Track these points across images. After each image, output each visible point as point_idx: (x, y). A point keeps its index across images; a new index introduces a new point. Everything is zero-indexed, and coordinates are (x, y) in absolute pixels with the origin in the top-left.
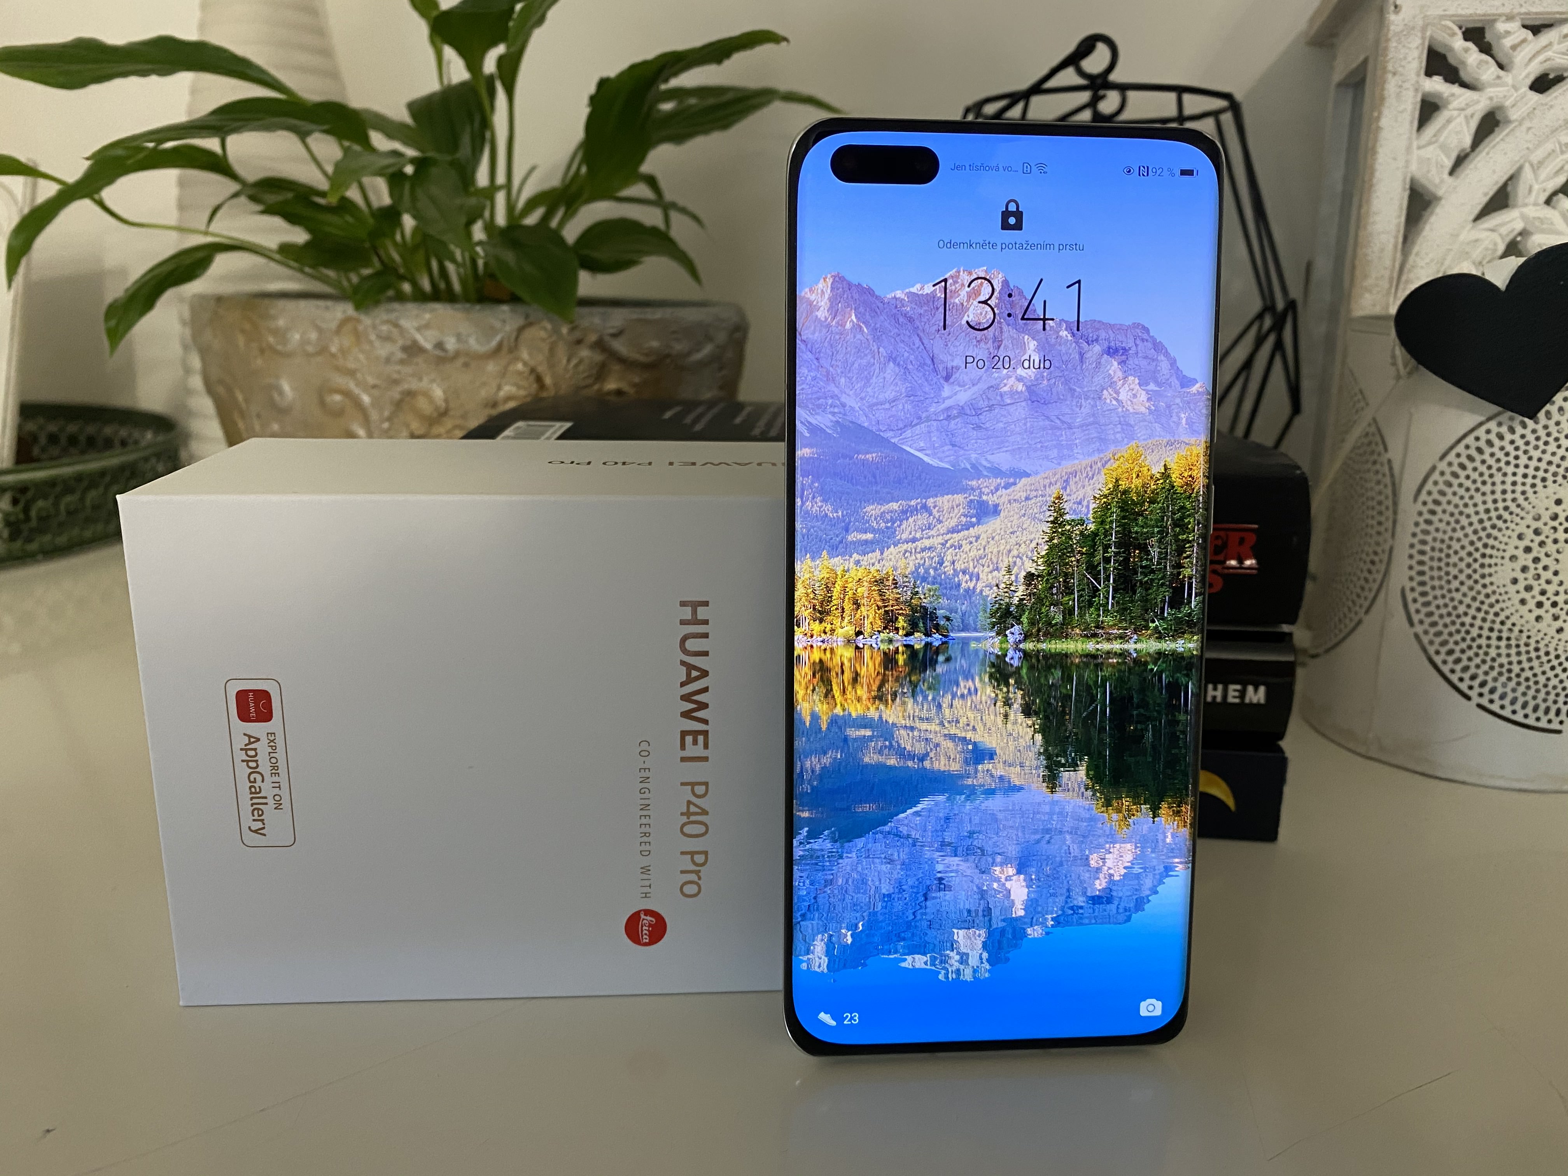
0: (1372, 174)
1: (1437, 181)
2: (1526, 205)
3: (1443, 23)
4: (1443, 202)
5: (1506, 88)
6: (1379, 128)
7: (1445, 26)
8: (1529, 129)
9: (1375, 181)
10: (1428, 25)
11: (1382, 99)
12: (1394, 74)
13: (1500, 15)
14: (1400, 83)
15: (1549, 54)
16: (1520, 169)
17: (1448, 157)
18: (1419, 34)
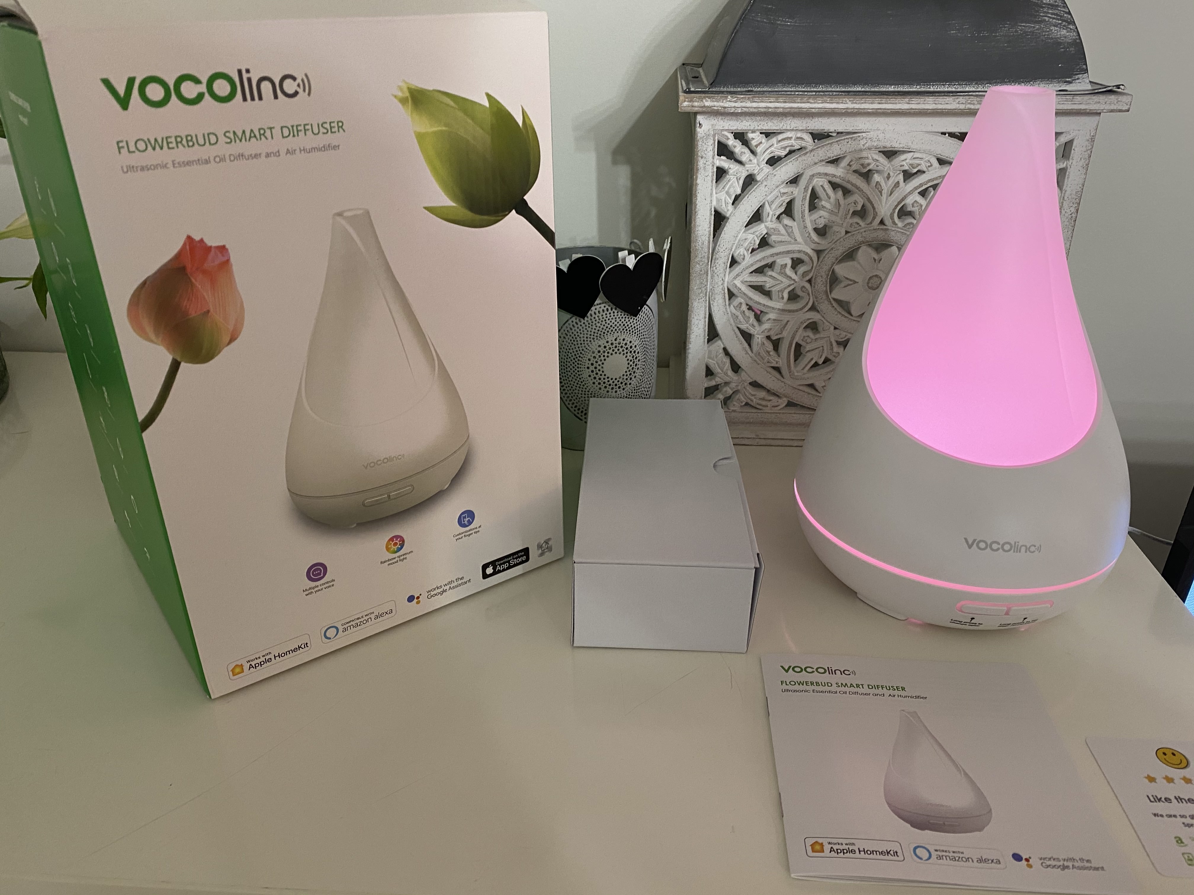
0: (695, 207)
1: (726, 210)
2: (766, 222)
3: (723, 133)
4: (729, 220)
5: (754, 165)
6: (697, 184)
7: (724, 135)
8: (766, 186)
9: (697, 210)
10: (715, 134)
11: (697, 170)
12: (702, 157)
13: (750, 130)
14: (705, 162)
15: (773, 149)
16: (764, 204)
17: (730, 199)
18: (712, 138)
